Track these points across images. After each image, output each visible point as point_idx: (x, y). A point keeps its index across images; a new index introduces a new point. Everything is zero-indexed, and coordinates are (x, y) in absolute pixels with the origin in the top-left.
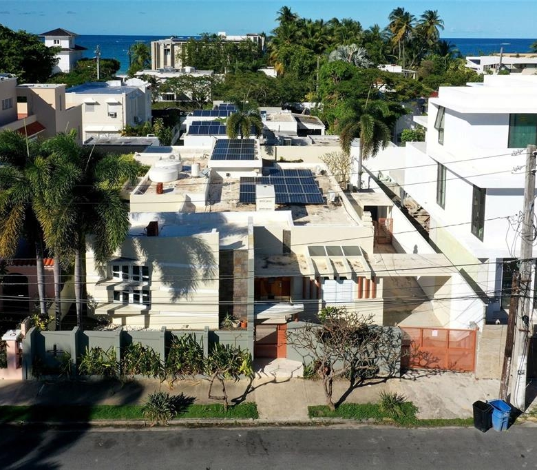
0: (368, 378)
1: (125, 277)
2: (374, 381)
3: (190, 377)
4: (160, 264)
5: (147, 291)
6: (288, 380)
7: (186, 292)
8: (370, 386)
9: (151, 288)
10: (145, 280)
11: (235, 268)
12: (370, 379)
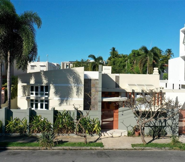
0: (161, 136)
1: (36, 94)
2: (165, 137)
3: (67, 135)
4: (54, 85)
5: (47, 101)
6: (120, 137)
7: (67, 100)
8: (163, 139)
9: (49, 98)
10: (46, 94)
11: (92, 89)
12: (163, 137)
